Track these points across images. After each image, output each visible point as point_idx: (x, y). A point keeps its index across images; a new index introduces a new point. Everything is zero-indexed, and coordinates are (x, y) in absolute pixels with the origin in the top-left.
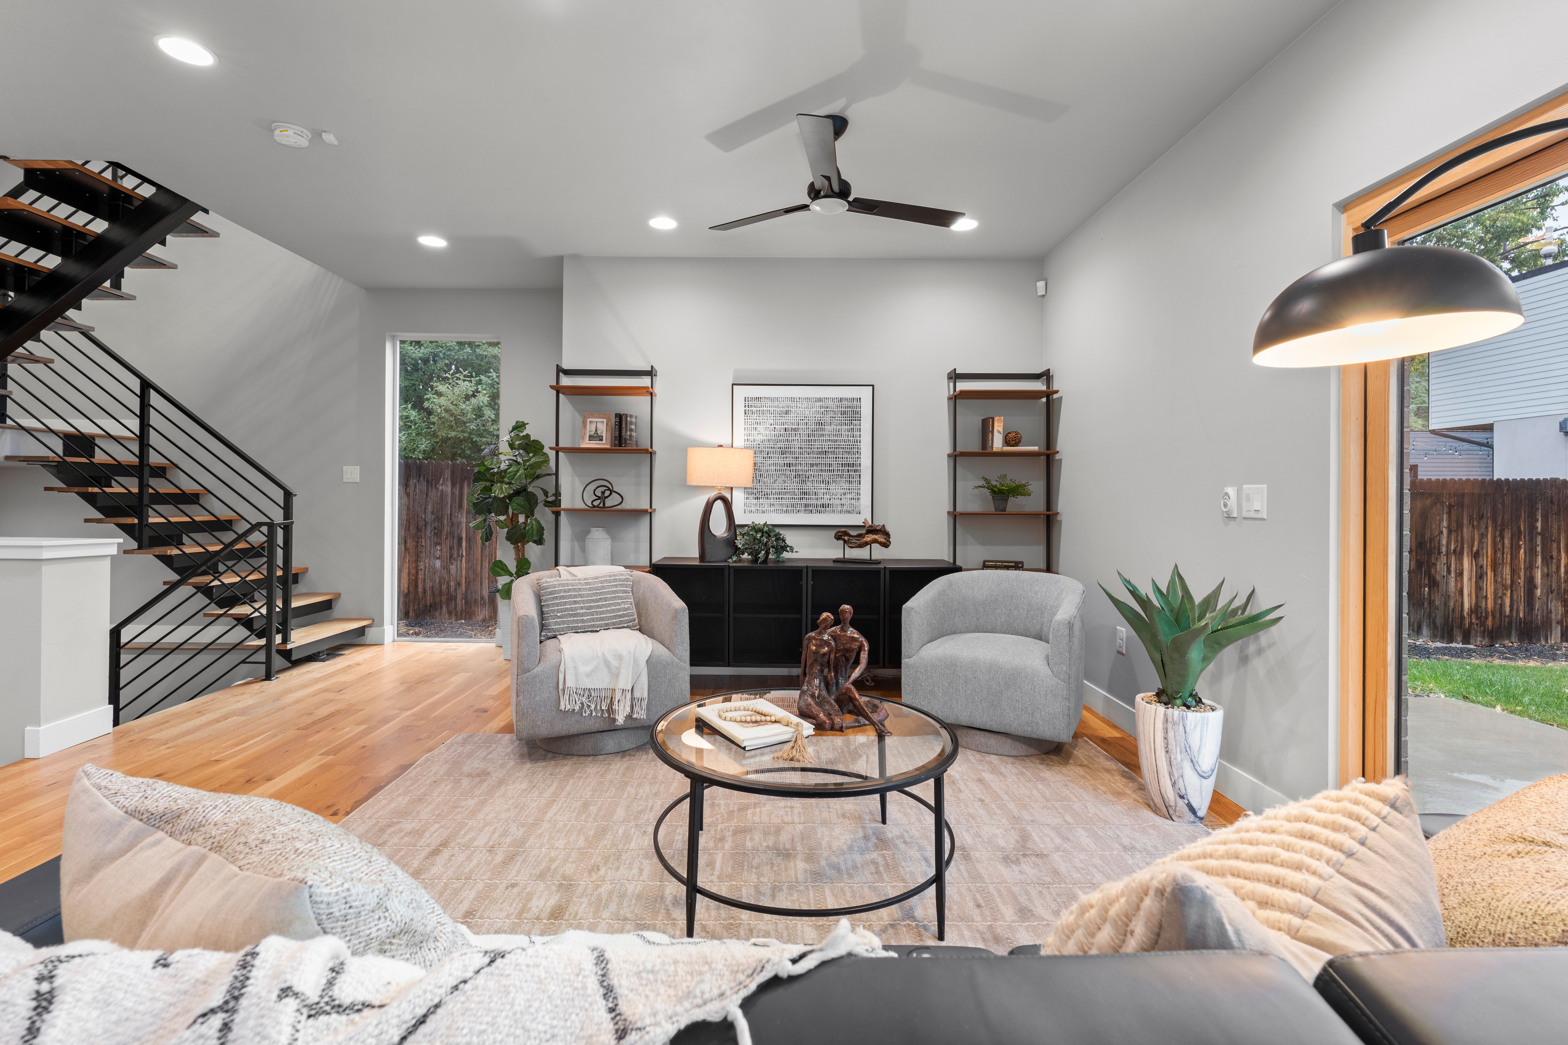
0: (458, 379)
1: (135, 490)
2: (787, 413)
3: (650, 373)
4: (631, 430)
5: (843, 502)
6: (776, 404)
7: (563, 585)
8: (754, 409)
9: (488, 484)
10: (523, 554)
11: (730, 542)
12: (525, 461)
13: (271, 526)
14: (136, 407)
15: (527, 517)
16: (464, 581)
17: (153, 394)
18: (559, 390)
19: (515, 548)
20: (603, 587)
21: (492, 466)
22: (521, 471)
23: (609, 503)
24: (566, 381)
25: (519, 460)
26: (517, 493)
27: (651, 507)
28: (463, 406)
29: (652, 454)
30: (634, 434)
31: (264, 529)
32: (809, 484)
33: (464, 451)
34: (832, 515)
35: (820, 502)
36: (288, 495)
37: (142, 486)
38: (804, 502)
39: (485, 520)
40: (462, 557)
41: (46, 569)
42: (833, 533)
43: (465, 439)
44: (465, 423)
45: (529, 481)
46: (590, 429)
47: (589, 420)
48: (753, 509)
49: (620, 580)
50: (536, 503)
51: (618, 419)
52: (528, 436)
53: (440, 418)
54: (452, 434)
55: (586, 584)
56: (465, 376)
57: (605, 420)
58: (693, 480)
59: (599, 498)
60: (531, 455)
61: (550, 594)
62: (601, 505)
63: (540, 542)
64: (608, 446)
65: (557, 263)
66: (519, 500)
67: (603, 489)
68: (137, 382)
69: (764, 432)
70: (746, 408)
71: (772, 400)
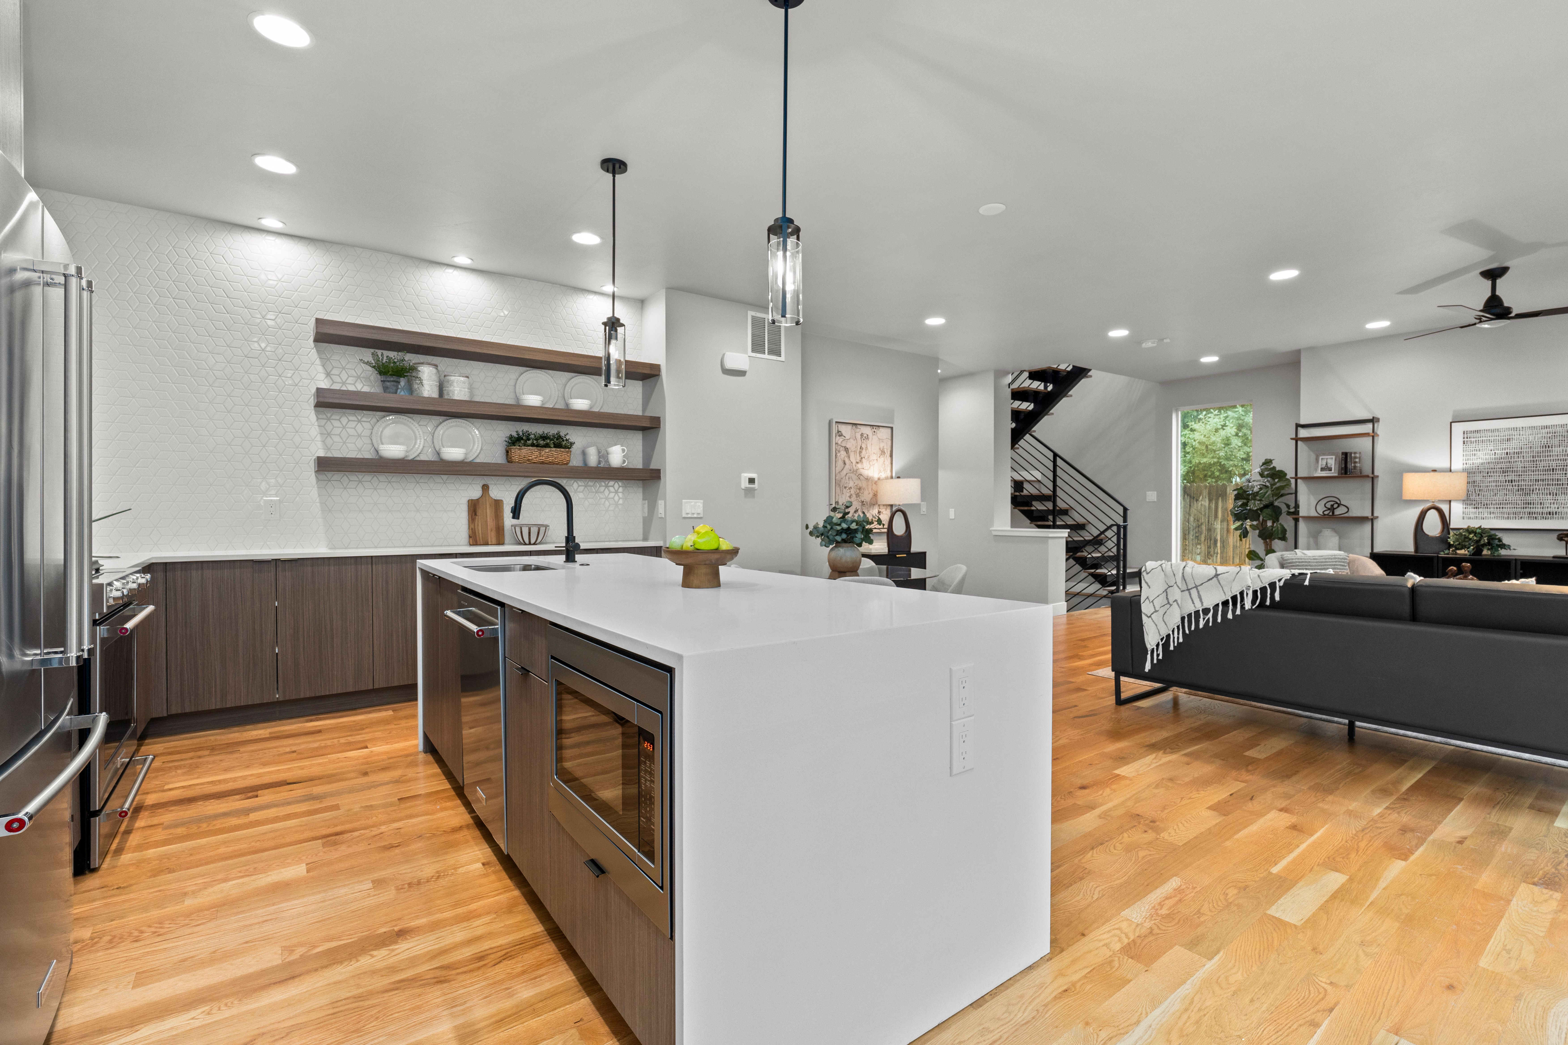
0: (1210, 417)
1: (1051, 508)
2: (1508, 440)
3: (1373, 421)
4: (1355, 462)
6: (1497, 433)
7: (1298, 559)
8: (1473, 439)
9: (1245, 501)
10: (1271, 547)
11: (1443, 540)
12: (1272, 485)
13: (1118, 526)
14: (1051, 467)
15: (1273, 522)
17: (1058, 459)
18: (1297, 439)
19: (1264, 543)
20: (1327, 562)
21: (1248, 490)
22: (1269, 492)
23: (1338, 512)
24: (1303, 433)
25: (1268, 484)
26: (1266, 507)
27: (1372, 514)
28: (1213, 439)
29: (1373, 479)
30: (1358, 465)
31: (1115, 528)
32: (1534, 496)
33: (1213, 473)
34: (1558, 521)
35: (1545, 510)
36: (1125, 510)
37: (1054, 505)
38: (1527, 510)
39: (1242, 525)
40: (1217, 554)
41: (1050, 541)
42: (1555, 535)
43: (1214, 463)
44: (1215, 451)
45: (1275, 498)
46: (1321, 463)
47: (1321, 457)
48: (1472, 516)
49: (1339, 558)
50: (1281, 513)
51: (1344, 456)
52: (1274, 468)
53: (1194, 449)
54: (1204, 460)
55: (1314, 559)
56: (1215, 415)
57: (1334, 457)
58: (1407, 496)
59: (1329, 509)
60: (1276, 480)
61: (1290, 563)
62: (1331, 514)
63: (1283, 538)
64: (1336, 475)
65: (1297, 353)
66: (1268, 511)
67: (1332, 503)
68: (1052, 454)
69: (1482, 456)
70: (1466, 440)
71: (1493, 431)
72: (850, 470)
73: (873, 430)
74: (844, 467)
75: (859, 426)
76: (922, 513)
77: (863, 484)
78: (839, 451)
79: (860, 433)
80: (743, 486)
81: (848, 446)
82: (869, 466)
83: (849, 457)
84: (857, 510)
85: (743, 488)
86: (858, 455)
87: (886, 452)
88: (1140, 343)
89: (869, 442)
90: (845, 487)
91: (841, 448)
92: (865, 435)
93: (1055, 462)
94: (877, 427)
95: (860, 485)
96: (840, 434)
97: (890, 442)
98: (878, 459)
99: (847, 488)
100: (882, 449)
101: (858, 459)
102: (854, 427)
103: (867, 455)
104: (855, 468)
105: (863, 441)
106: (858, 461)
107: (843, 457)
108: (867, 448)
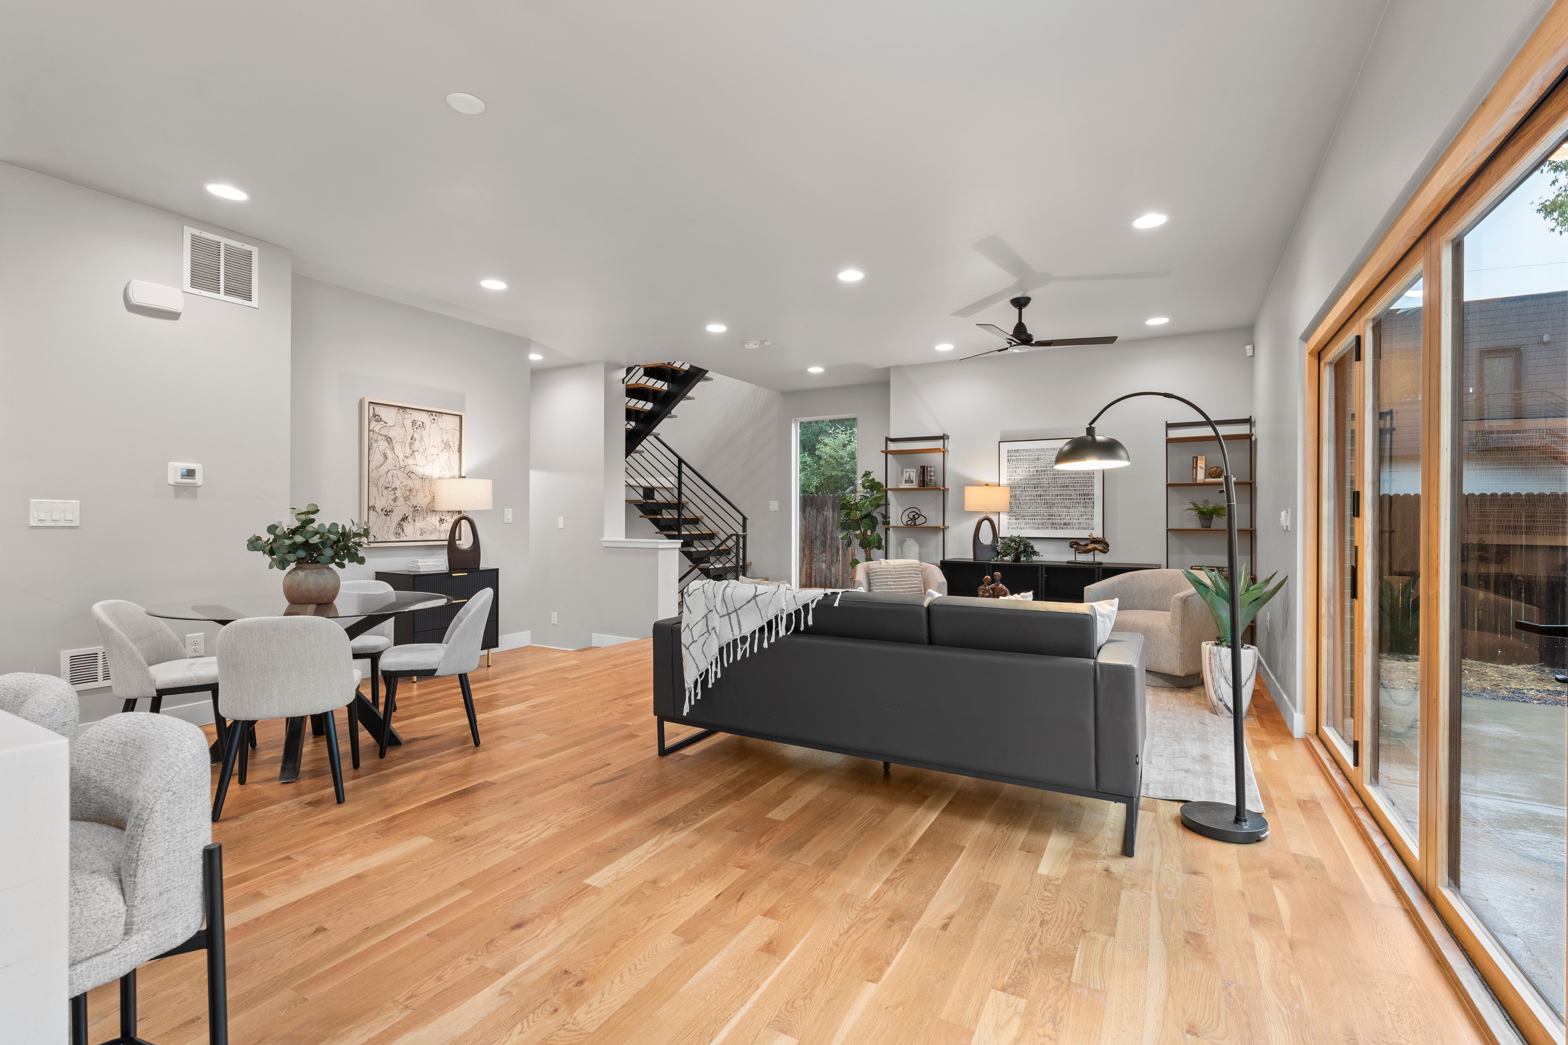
0: (838, 433)
1: (676, 517)
2: (1038, 459)
3: (943, 438)
4: (931, 476)
5: (1080, 521)
6: (1030, 453)
7: (881, 568)
8: (1014, 458)
9: (848, 511)
10: (870, 555)
11: (993, 547)
12: (871, 496)
13: (737, 535)
14: (676, 473)
15: (872, 532)
16: (840, 579)
17: (683, 465)
18: (886, 452)
19: (865, 551)
20: (904, 571)
21: (851, 500)
22: (868, 503)
23: (918, 522)
24: (892, 446)
25: (868, 495)
26: (866, 516)
27: (944, 525)
28: (841, 453)
29: (944, 491)
30: (933, 478)
31: (734, 538)
32: (1055, 509)
33: (843, 484)
34: (1072, 531)
35: (1063, 521)
36: (745, 519)
37: (680, 514)
38: (1051, 521)
39: (848, 534)
41: (660, 553)
42: (1068, 543)
43: (843, 477)
44: (843, 464)
45: (873, 509)
46: (906, 476)
47: (905, 470)
48: (1014, 526)
49: (913, 567)
50: (877, 523)
51: (922, 470)
52: (873, 479)
53: (827, 462)
54: (834, 473)
55: (894, 568)
56: (842, 431)
57: (915, 470)
58: (968, 508)
59: (911, 519)
60: (875, 492)
61: (874, 573)
62: (913, 524)
63: (879, 547)
64: (916, 487)
65: (888, 371)
66: (866, 521)
67: (914, 514)
68: (677, 459)
69: (1021, 473)
70: (1009, 458)
71: (1027, 451)
72: (395, 466)
73: (432, 417)
74: (384, 462)
75: (408, 411)
76: (506, 521)
77: (416, 484)
78: (376, 441)
79: (411, 420)
80: (171, 481)
81: (390, 435)
82: (426, 462)
83: (393, 449)
84: (407, 517)
85: (172, 483)
86: (408, 447)
87: (451, 445)
88: (743, 343)
89: (425, 433)
90: (387, 488)
91: (380, 437)
92: (419, 423)
93: (680, 468)
94: (438, 414)
95: (412, 485)
96: (377, 419)
97: (458, 433)
98: (440, 453)
99: (390, 489)
100: (445, 442)
101: (408, 452)
102: (401, 411)
103: (422, 447)
104: (402, 464)
105: (415, 429)
106: (407, 455)
107: (382, 448)
108: (422, 439)
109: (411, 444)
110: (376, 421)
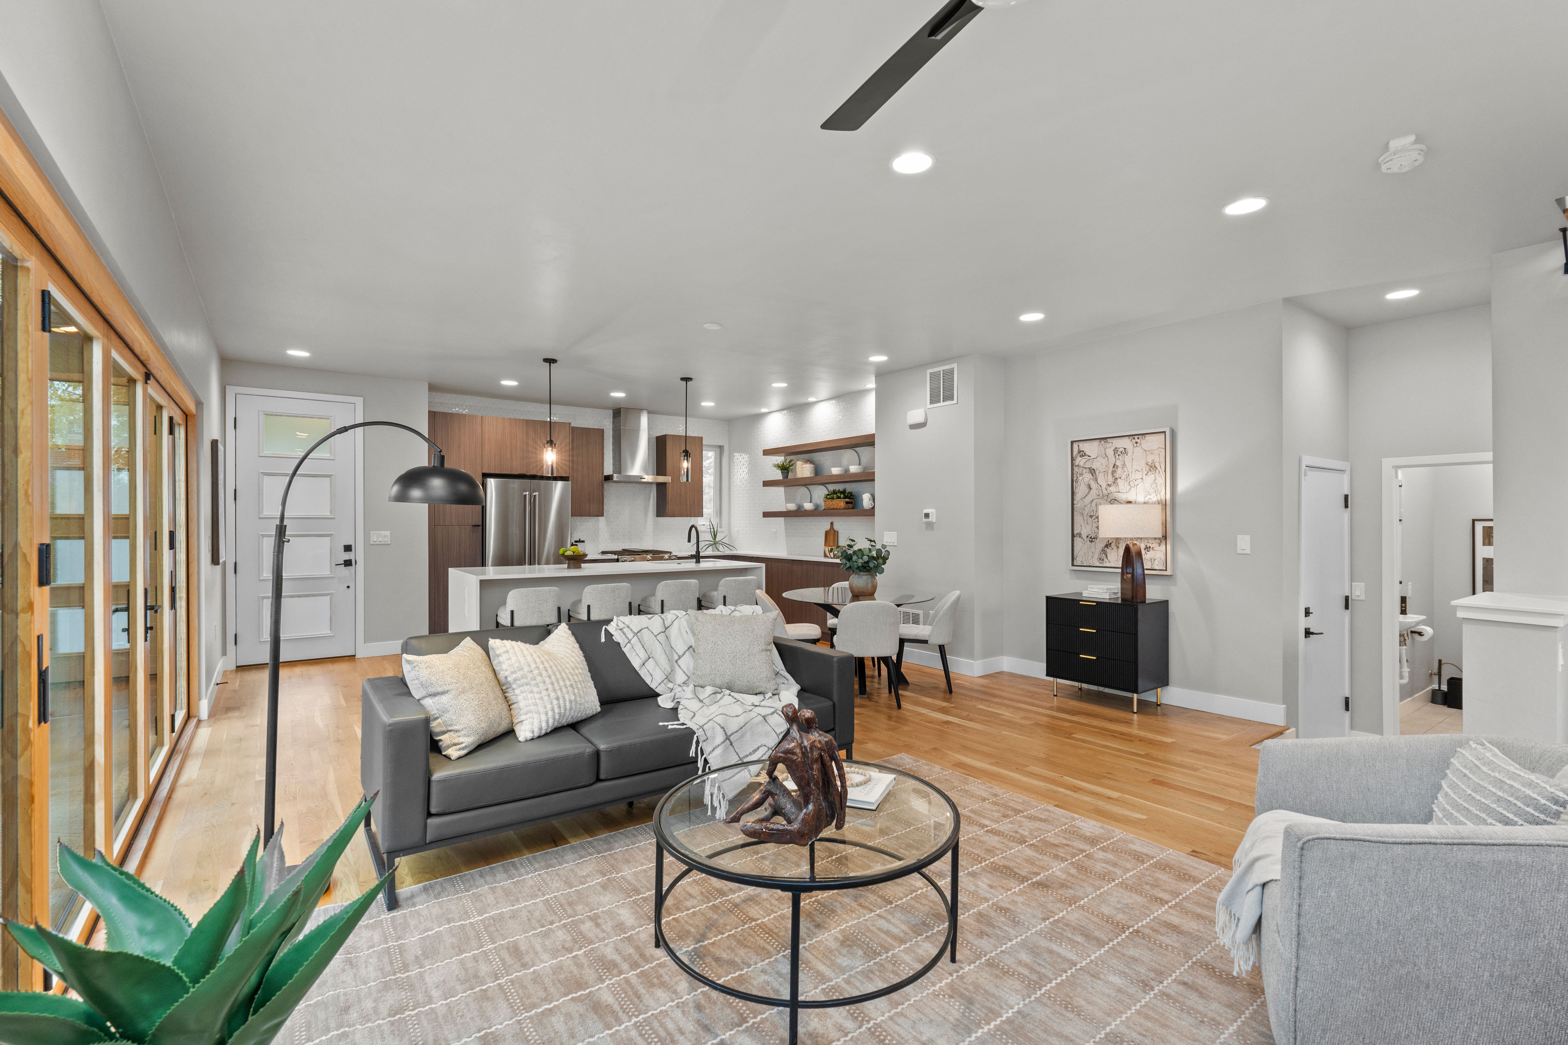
72: (1099, 495)
73: (1134, 441)
74: (1089, 492)
75: (1109, 440)
78: (1081, 474)
79: (1113, 448)
81: (1093, 467)
82: (1129, 487)
83: (1096, 480)
84: (1110, 544)
86: (1110, 476)
87: (1158, 466)
89: (1127, 459)
90: (1091, 516)
91: (1085, 471)
92: (1120, 450)
94: (1140, 436)
96: (1082, 454)
97: (1164, 452)
98: (1144, 477)
99: (1094, 517)
100: (1150, 464)
101: (1111, 480)
102: (1103, 442)
103: (1125, 473)
104: (1105, 492)
105: (1117, 457)
106: (1110, 483)
107: (1086, 480)
108: (1124, 465)
109: (1113, 472)
110: (1081, 456)
